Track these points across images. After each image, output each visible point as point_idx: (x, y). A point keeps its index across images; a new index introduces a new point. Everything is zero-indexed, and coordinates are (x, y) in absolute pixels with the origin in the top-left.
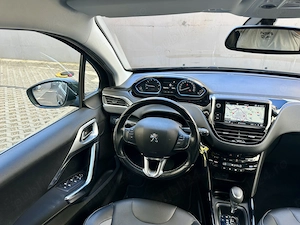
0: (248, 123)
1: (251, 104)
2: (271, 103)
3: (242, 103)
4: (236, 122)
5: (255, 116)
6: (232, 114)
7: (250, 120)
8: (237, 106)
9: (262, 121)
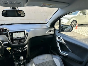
0: (20, 37)
1: (20, 32)
2: (25, 31)
3: (17, 32)
4: (17, 38)
5: (22, 35)
6: (15, 36)
7: (21, 36)
8: (16, 33)
9: (24, 36)
